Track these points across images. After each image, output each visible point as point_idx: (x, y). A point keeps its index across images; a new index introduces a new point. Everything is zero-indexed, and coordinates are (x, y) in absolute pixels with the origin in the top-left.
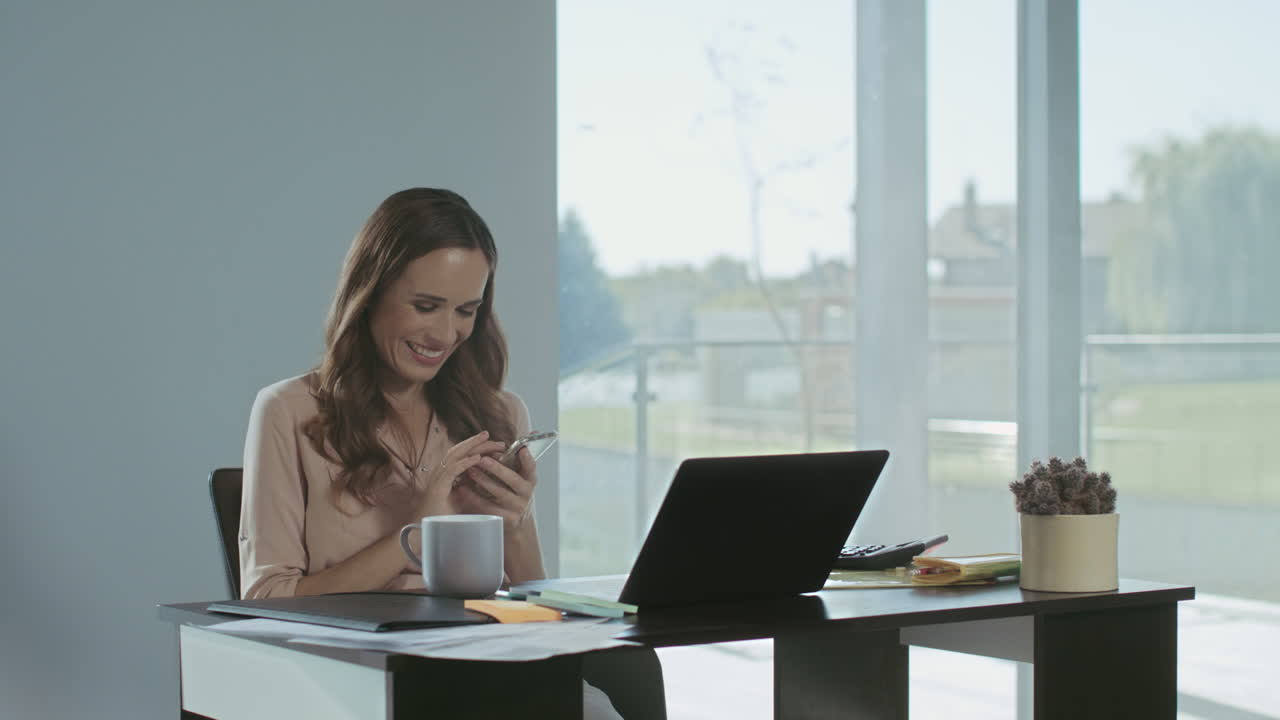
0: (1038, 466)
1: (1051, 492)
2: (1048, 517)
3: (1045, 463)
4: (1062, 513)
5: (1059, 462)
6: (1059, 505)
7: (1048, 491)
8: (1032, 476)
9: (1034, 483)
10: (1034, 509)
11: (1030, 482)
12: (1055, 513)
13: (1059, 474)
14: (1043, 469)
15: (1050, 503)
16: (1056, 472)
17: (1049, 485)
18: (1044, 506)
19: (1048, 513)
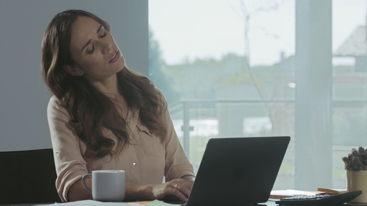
0: (354, 150)
1: (359, 161)
2: (357, 171)
3: (357, 149)
4: (364, 170)
5: (363, 149)
6: (362, 167)
7: (358, 161)
8: (351, 155)
9: (352, 157)
10: (351, 168)
11: (350, 157)
12: (360, 170)
13: (362, 154)
14: (356, 152)
15: (358, 165)
16: (361, 153)
17: (358, 158)
18: (356, 167)
19: (358, 170)
